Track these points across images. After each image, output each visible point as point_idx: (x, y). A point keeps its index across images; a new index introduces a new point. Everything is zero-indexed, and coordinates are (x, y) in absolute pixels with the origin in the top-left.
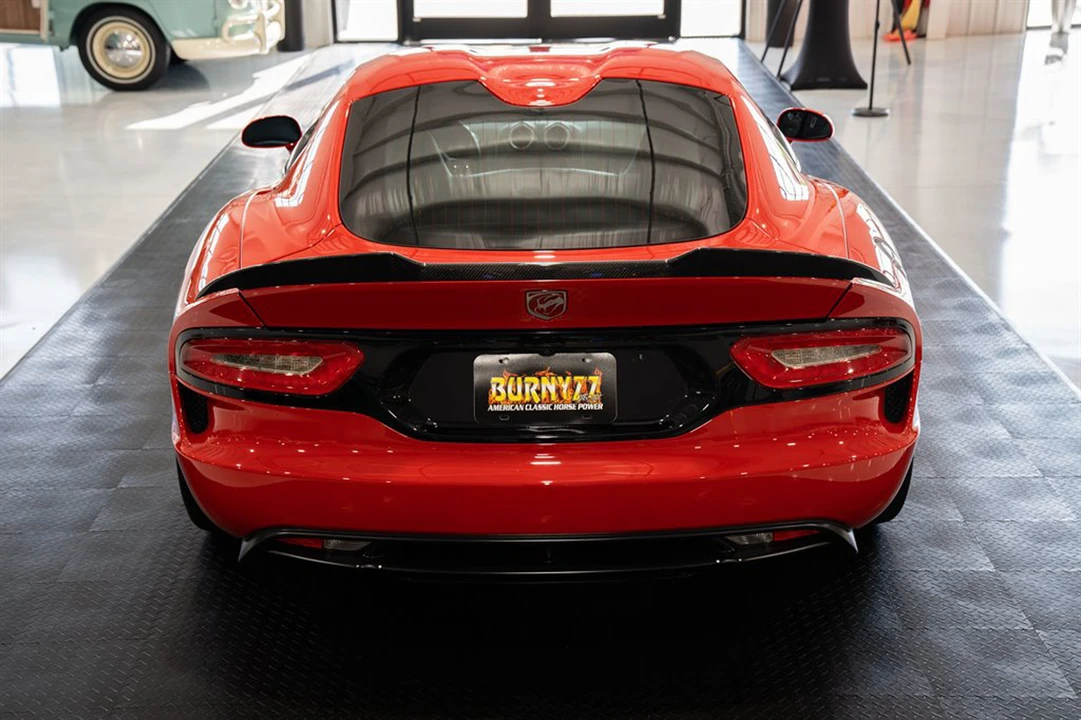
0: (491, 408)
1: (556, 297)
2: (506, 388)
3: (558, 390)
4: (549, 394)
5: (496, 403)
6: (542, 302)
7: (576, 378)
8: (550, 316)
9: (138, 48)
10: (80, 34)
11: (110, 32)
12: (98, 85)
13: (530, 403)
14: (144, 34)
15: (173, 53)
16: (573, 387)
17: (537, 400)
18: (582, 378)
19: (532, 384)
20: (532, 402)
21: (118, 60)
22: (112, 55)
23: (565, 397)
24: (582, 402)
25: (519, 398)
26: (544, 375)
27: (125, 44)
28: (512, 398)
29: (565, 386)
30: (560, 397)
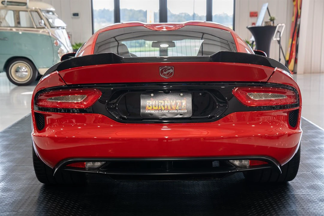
0: (146, 111)
1: (170, 69)
3: (171, 105)
4: (168, 107)
5: (149, 110)
6: (165, 71)
7: (177, 101)
8: (167, 77)
9: (27, 72)
10: (6, 68)
11: (17, 66)
12: (11, 84)
13: (161, 110)
14: (29, 67)
15: (39, 73)
16: (176, 104)
17: (163, 109)
18: (179, 101)
19: (161, 103)
21: (20, 75)
22: (18, 74)
24: (179, 110)
25: (157, 108)
26: (166, 100)
27: (22, 70)
28: (155, 108)
29: (173, 104)
30: (172, 108)
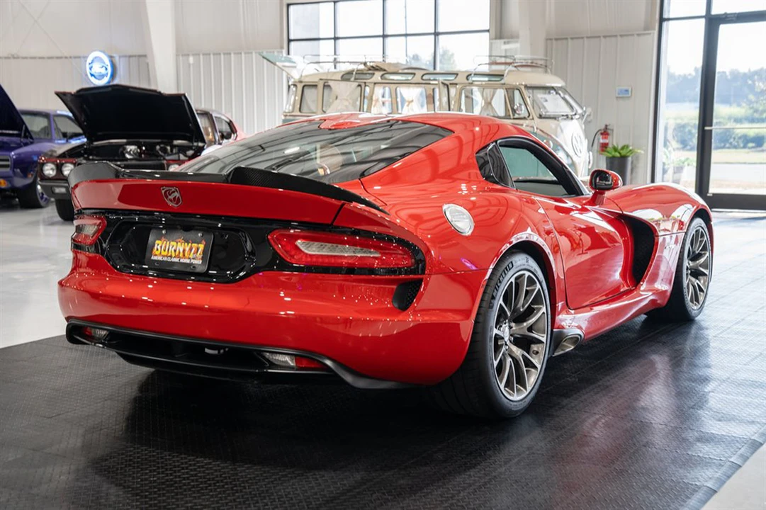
0: (152, 258)
2: (161, 247)
3: (184, 251)
4: (179, 253)
5: (156, 255)
6: (170, 195)
7: (193, 245)
16: (191, 249)
17: (173, 255)
18: (196, 245)
19: (173, 246)
20: (171, 256)
23: (186, 255)
24: (193, 259)
25: (165, 253)
26: (180, 242)
28: (163, 253)
29: (187, 249)
30: (184, 255)
